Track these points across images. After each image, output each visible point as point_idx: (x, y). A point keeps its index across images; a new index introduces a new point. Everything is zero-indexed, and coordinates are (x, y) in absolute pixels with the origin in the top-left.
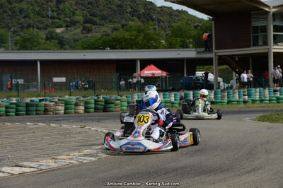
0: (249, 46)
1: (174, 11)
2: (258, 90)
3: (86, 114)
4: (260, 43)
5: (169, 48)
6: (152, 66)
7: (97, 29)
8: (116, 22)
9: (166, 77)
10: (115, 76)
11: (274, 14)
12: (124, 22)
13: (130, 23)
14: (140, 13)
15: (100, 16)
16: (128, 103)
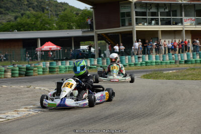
0: (119, 27)
1: (59, 3)
2: (127, 57)
3: (13, 78)
4: (127, 24)
5: (60, 29)
6: (49, 43)
7: (3, 17)
8: (17, 12)
9: (59, 50)
10: (22, 50)
11: (135, 4)
12: (22, 12)
13: (28, 12)
14: (35, 5)
15: (5, 7)
16: (43, 69)
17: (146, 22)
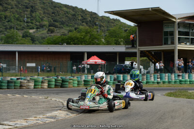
0: (162, 45)
1: (111, 19)
2: (167, 74)
3: (49, 89)
4: (169, 42)
5: (107, 45)
6: (95, 57)
7: (58, 31)
8: (71, 26)
9: (104, 65)
10: (69, 63)
11: (179, 24)
12: (76, 26)
13: (81, 27)
14: (88, 20)
15: (60, 21)
16: (78, 82)
17: (189, 42)
